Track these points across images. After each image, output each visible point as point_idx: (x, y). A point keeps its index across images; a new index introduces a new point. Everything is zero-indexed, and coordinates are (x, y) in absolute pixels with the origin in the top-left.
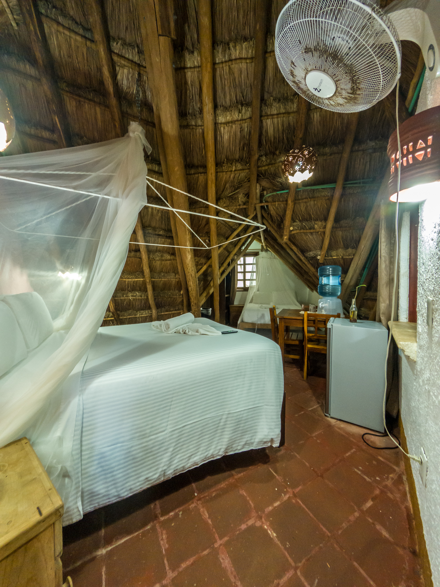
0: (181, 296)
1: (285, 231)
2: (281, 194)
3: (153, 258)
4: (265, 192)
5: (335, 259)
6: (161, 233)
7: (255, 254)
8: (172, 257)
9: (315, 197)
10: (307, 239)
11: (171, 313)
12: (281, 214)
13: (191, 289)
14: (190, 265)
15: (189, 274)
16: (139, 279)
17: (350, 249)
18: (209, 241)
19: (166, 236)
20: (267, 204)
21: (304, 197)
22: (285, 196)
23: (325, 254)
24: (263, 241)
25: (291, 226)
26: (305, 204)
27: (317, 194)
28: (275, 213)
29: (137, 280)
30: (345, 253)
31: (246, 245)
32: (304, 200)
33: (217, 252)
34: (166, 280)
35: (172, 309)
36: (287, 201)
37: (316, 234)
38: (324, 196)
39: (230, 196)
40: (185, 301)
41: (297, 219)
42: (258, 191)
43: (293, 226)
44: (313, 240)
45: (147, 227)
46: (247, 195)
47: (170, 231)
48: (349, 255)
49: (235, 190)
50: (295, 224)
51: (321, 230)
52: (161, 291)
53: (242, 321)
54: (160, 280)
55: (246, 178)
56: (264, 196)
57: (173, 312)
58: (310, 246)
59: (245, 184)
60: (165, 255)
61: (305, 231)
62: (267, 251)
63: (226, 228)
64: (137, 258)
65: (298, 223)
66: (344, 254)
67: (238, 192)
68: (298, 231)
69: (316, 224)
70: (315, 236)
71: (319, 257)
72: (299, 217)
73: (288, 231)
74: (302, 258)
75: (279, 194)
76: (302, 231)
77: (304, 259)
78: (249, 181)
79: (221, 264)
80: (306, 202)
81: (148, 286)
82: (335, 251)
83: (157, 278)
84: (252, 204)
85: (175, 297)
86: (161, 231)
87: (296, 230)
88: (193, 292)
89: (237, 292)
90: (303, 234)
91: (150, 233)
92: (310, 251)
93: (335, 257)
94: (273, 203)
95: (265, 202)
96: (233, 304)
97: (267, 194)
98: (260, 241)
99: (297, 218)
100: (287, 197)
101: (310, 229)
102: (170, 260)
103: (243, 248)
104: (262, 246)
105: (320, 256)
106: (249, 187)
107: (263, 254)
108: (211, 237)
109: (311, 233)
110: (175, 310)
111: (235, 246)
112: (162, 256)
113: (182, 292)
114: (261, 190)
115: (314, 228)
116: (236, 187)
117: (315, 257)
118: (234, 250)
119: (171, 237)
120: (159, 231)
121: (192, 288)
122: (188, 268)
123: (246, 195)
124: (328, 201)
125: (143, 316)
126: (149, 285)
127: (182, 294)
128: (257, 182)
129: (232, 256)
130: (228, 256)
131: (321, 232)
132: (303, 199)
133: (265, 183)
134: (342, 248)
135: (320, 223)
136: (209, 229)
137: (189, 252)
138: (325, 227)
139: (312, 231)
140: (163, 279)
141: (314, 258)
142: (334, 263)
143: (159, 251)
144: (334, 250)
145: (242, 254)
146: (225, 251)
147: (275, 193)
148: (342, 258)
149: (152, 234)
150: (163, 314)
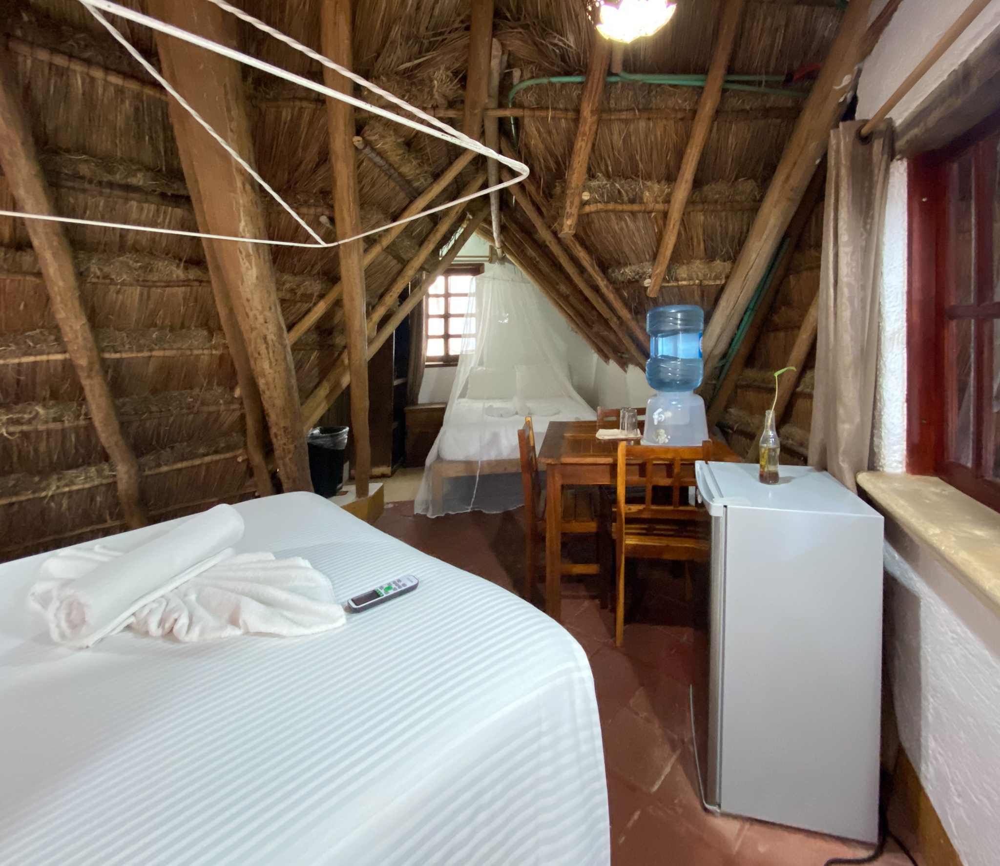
0: (236, 406)
1: (568, 204)
2: (564, 85)
3: (106, 277)
4: (517, 73)
5: (683, 286)
6: (139, 179)
7: (476, 269)
8: (194, 273)
9: (651, 109)
10: (621, 229)
11: (197, 462)
12: (559, 151)
13: (267, 384)
14: (256, 303)
15: (254, 333)
16: (44, 358)
17: (718, 261)
18: (332, 220)
19: (163, 195)
20: (518, 112)
21: (624, 104)
22: (575, 94)
23: (662, 275)
24: (495, 235)
25: (585, 188)
26: (623, 126)
27: (656, 102)
28: (541, 146)
29: (31, 359)
30: (707, 271)
31: (452, 243)
32: (624, 115)
33: (360, 261)
34: (168, 353)
35: (202, 451)
36: (578, 111)
37: (644, 219)
38: (675, 110)
39: (405, 71)
40: (250, 422)
41: (601, 172)
42: (495, 63)
43: (590, 190)
44: (637, 234)
45: (68, 151)
46: (462, 78)
47: (176, 174)
48: (717, 278)
49: (420, 54)
50: (594, 183)
51: (657, 205)
52: (155, 391)
53: (439, 458)
54: (146, 354)
55: (459, 15)
56: (511, 86)
57: (207, 459)
58: (626, 249)
59: (454, 35)
60: (160, 264)
61: (619, 207)
62: (503, 260)
63: (392, 184)
64: (25, 273)
65: (602, 181)
66: (705, 275)
67: (433, 59)
68: (600, 206)
69: (649, 189)
70: (641, 224)
71: (647, 282)
72: (607, 166)
73: (577, 203)
74: (602, 283)
75: (558, 85)
76: (611, 206)
77: (607, 287)
78: (467, 28)
79: (375, 299)
80: (626, 121)
81: (86, 383)
82: (685, 267)
83: (131, 350)
84: (474, 105)
85: (212, 408)
86: (140, 175)
87: (596, 202)
88: (275, 394)
89: (426, 370)
90: (613, 217)
91: (83, 178)
92: (626, 265)
93: (684, 283)
94: (537, 113)
95: (515, 105)
96: (414, 401)
97: (522, 80)
98: (488, 234)
99: (599, 167)
100: (580, 98)
101: (632, 201)
102: (186, 283)
103: (444, 251)
104: (492, 249)
105: (650, 277)
106: (468, 46)
107: (492, 270)
108: (337, 209)
109: (633, 213)
110: (216, 452)
111: (421, 244)
112: (147, 268)
113: (238, 392)
114: (505, 65)
115: (641, 202)
116: (426, 42)
117: (637, 281)
118: (416, 254)
119: (183, 200)
120: (132, 173)
121: (270, 380)
122: (251, 314)
123: (456, 73)
124: (680, 123)
125: (75, 488)
126: (89, 377)
127: (240, 398)
128: (494, 36)
129: (410, 273)
130: (400, 272)
131: (658, 212)
132: (620, 111)
133: (517, 44)
134: (701, 259)
135: (656, 187)
136: (331, 179)
137: (248, 255)
138: (667, 201)
139: (636, 207)
140: (155, 353)
141: (635, 283)
142: (681, 297)
143: (136, 249)
144: (683, 264)
145: (442, 268)
146: (390, 258)
147: (545, 81)
148: (700, 284)
149: (90, 182)
150: (164, 469)
